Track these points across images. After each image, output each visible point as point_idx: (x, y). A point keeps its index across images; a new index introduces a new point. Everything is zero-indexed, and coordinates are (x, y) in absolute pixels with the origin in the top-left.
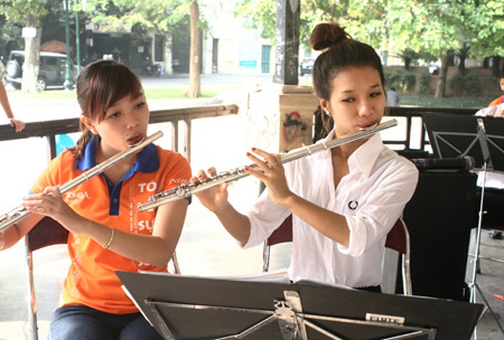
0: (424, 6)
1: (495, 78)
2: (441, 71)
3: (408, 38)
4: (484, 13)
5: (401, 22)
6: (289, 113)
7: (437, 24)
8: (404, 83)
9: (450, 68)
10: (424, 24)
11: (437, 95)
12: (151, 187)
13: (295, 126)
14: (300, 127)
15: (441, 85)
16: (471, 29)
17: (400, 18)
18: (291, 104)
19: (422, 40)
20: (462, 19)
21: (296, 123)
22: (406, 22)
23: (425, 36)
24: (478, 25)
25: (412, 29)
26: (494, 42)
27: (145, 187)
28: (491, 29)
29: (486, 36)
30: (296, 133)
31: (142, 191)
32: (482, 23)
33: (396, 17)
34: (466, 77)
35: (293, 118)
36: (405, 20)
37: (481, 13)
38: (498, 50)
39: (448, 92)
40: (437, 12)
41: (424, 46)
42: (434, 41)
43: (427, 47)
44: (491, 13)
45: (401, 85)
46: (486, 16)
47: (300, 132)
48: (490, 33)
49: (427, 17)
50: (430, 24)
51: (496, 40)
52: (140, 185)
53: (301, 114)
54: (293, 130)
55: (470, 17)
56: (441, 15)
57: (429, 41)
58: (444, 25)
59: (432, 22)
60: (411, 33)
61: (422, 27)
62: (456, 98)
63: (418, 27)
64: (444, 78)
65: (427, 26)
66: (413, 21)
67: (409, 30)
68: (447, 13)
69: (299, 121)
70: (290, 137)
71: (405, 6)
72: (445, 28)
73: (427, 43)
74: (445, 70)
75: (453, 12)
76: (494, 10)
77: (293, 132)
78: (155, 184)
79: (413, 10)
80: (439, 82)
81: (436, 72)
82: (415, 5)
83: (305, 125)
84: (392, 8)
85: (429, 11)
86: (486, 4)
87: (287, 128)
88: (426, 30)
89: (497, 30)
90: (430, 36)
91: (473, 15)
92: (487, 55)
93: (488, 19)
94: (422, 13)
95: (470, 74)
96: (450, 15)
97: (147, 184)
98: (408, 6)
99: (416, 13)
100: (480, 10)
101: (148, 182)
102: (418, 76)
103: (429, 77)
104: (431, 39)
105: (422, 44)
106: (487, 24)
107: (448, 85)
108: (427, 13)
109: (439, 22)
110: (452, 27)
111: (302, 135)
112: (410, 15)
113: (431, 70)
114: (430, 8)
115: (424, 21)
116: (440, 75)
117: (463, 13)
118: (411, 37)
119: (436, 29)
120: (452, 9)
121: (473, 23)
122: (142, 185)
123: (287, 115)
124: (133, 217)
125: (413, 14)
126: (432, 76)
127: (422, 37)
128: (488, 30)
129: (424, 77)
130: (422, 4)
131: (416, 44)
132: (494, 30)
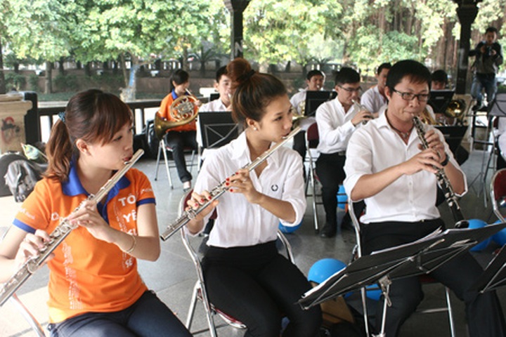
0: (38, 22)
1: (88, 77)
2: (47, 73)
3: (28, 48)
4: (83, 29)
5: (21, 35)
6: (4, 118)
7: (51, 37)
8: (16, 84)
9: (53, 70)
10: (40, 37)
11: (46, 92)
12: (132, 199)
13: (11, 130)
14: (14, 130)
15: (48, 84)
16: (74, 40)
17: (20, 32)
18: (6, 111)
19: (40, 49)
20: (68, 32)
21: (11, 126)
22: (25, 35)
23: (42, 46)
24: (80, 38)
25: (30, 41)
26: (92, 51)
27: (126, 201)
28: (90, 41)
29: (87, 46)
30: (12, 135)
31: (124, 205)
32: (83, 37)
33: (16, 31)
34: (66, 77)
35: (8, 122)
36: (24, 34)
37: (81, 29)
38: (97, 57)
39: (54, 89)
40: (49, 28)
41: (42, 54)
42: (50, 50)
43: (45, 55)
44: (88, 29)
45: (14, 86)
46: (85, 31)
47: (15, 133)
48: (90, 44)
49: (41, 31)
50: (45, 37)
51: (95, 49)
52: (120, 200)
53: (14, 118)
54: (9, 132)
55: (73, 32)
56: (52, 30)
57: (46, 51)
58: (55, 38)
59: (46, 36)
60: (29, 44)
61: (39, 39)
62: (61, 93)
63: (36, 40)
64: (50, 78)
65: (43, 39)
66: (31, 35)
67: (27, 42)
68: (56, 28)
69: (13, 124)
70: (8, 138)
71: (22, 22)
72: (57, 40)
73: (45, 52)
74: (50, 72)
75: (61, 28)
76: (90, 27)
77: (10, 134)
78: (133, 197)
79: (30, 26)
80: (47, 82)
81: (42, 74)
82: (31, 22)
83: (18, 127)
84: (11, 24)
85: (42, 26)
86: (83, 22)
87: (5, 132)
88: (43, 42)
89: (95, 42)
90: (46, 46)
91: (76, 30)
92: (89, 60)
93: (87, 34)
94: (37, 28)
95: (69, 75)
96: (59, 30)
97: (127, 198)
98: (25, 22)
99: (32, 28)
100: (80, 27)
101: (127, 196)
102: (28, 78)
103: (37, 78)
104: (47, 48)
105: (41, 53)
106: (87, 37)
107: (53, 84)
108: (41, 28)
109: (52, 36)
110: (62, 40)
111: (17, 136)
112: (27, 30)
113: (38, 73)
114: (43, 25)
115: (40, 35)
116: (46, 76)
117: (68, 29)
118: (31, 47)
119: (50, 41)
120: (60, 26)
121: (76, 36)
122: (122, 200)
123: (3, 120)
124: (123, 228)
125: (30, 29)
126: (40, 77)
127: (40, 47)
128: (88, 41)
129: (33, 79)
130: (35, 22)
131: (35, 54)
132: (92, 41)
